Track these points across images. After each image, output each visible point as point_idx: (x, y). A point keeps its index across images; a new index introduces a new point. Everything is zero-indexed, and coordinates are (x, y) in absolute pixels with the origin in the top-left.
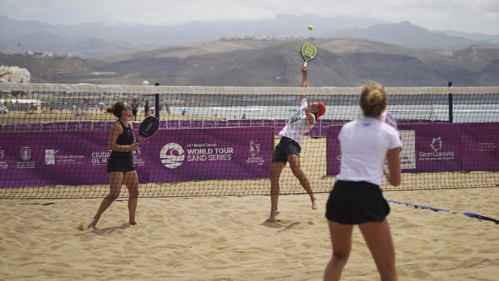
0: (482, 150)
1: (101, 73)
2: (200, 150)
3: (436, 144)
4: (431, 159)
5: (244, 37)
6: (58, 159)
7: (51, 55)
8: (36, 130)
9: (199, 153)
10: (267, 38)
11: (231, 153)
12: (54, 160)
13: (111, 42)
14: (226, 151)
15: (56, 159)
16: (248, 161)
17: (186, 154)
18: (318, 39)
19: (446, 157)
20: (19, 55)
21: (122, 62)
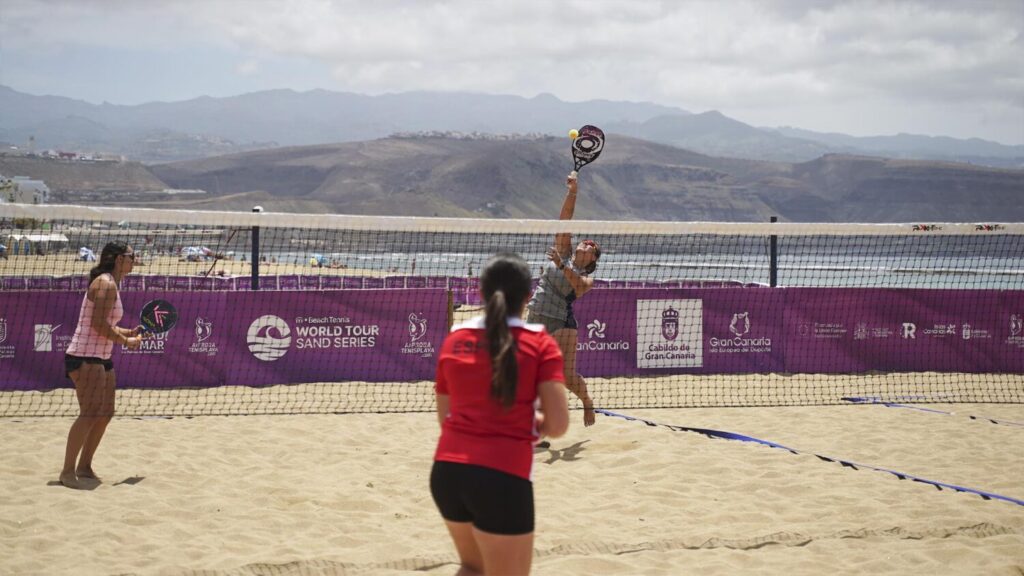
0: (822, 336)
1: (179, 191)
2: (320, 328)
3: (740, 325)
4: (730, 351)
5: (431, 134)
6: (59, 341)
7: (89, 158)
8: (16, 288)
9: (318, 335)
10: (472, 137)
11: (375, 336)
12: (50, 345)
13: (198, 138)
14: (367, 331)
15: (54, 342)
16: (404, 350)
17: (293, 334)
18: (561, 139)
19: (757, 347)
20: (32, 156)
21: (217, 173)
